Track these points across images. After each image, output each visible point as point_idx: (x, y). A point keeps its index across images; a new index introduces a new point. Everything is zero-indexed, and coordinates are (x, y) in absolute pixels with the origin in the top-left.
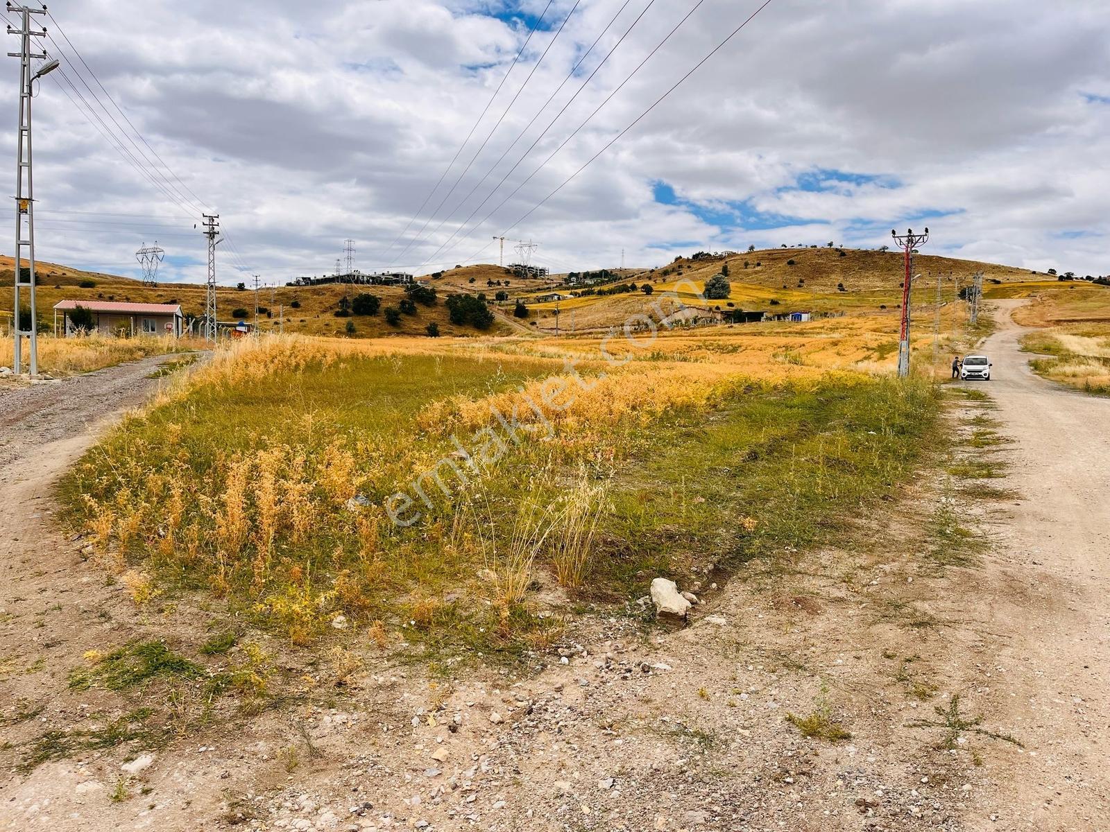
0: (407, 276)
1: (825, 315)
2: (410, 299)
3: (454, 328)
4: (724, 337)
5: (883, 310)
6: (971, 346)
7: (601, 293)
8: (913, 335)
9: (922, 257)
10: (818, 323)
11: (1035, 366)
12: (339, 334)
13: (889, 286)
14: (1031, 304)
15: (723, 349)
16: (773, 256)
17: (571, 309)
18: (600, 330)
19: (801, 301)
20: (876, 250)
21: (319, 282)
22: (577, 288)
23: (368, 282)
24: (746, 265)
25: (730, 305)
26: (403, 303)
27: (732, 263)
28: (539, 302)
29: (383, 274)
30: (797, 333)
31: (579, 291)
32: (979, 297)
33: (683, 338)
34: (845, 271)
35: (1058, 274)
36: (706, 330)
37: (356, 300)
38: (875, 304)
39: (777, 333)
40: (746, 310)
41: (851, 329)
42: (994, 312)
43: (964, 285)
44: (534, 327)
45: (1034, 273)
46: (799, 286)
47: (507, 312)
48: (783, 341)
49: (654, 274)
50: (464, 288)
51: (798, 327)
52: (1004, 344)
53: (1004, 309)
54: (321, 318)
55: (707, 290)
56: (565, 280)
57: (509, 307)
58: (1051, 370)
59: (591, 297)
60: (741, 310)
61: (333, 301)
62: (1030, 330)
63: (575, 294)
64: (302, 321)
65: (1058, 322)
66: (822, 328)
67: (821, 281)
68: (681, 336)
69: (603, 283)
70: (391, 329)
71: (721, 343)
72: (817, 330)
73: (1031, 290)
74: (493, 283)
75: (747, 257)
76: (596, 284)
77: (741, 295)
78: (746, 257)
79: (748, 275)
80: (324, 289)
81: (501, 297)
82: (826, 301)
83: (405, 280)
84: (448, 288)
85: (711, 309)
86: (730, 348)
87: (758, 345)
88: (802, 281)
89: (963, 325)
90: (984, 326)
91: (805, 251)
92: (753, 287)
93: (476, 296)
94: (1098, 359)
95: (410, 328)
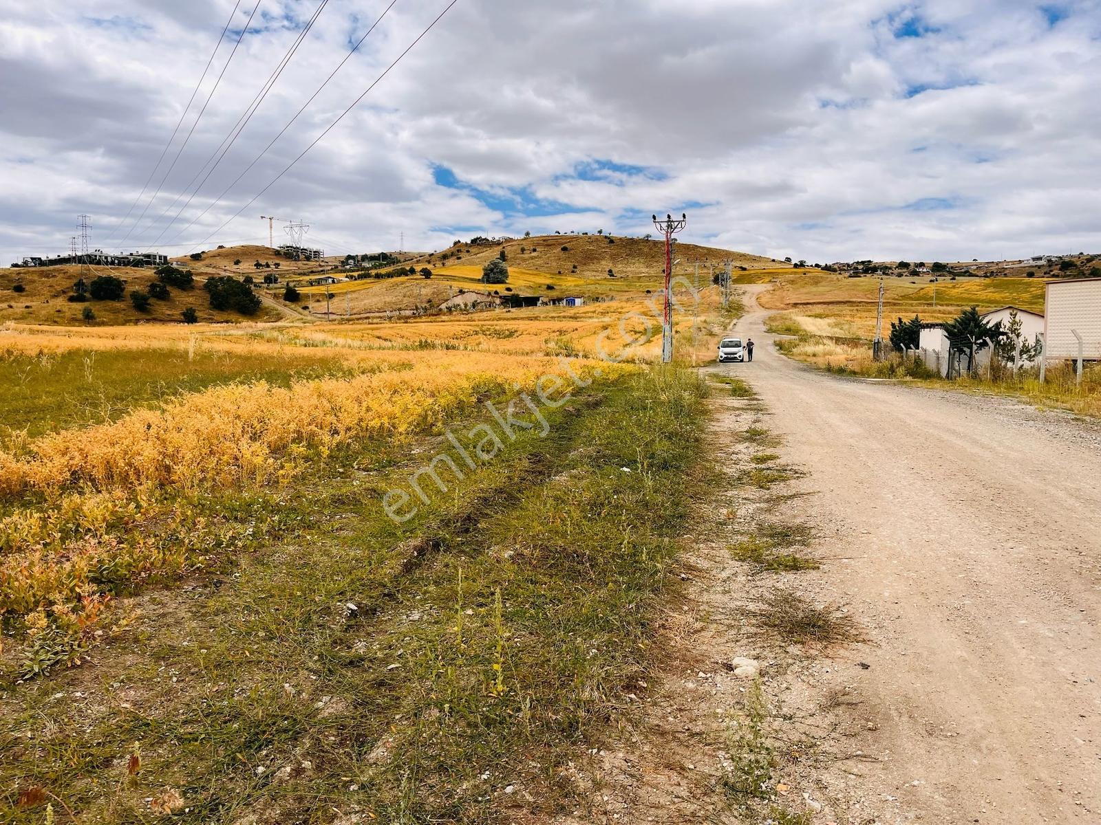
0: (160, 257)
1: (597, 299)
2: (161, 282)
3: (214, 313)
4: (501, 322)
5: (649, 295)
6: (725, 328)
7: (378, 276)
8: (675, 318)
9: (681, 245)
10: (591, 307)
11: (780, 346)
12: (73, 321)
13: (652, 271)
14: (772, 288)
15: (499, 334)
16: (548, 242)
17: (346, 293)
18: (377, 314)
19: (575, 286)
20: (640, 237)
21: (52, 262)
22: (353, 271)
23: (112, 263)
24: (523, 250)
25: (508, 289)
26: (153, 286)
27: (509, 248)
28: (312, 285)
29: (131, 254)
30: (571, 317)
31: (356, 274)
32: (730, 282)
33: (461, 323)
34: (614, 258)
35: (793, 262)
36: (485, 315)
37: (94, 283)
38: (641, 289)
39: (552, 317)
40: (523, 295)
41: (620, 313)
42: (743, 296)
43: (717, 272)
44: (306, 312)
45: (774, 260)
46: (573, 272)
47: (276, 296)
48: (557, 325)
49: (433, 257)
50: (227, 269)
51: (572, 312)
52: (752, 326)
53: (750, 293)
54: (51, 303)
55: (485, 274)
56: (342, 262)
57: (278, 291)
58: (794, 350)
59: (368, 280)
60: (518, 295)
61: (67, 284)
62: (772, 313)
63: (352, 277)
64: (27, 307)
65: (795, 305)
66: (594, 312)
67: (592, 267)
68: (459, 321)
69: (381, 266)
70: (137, 314)
71: (497, 328)
72: (590, 315)
73: (772, 276)
74: (261, 265)
75: (524, 242)
76: (375, 267)
77: (519, 281)
78: (522, 242)
79: (524, 260)
80: (54, 270)
81: (269, 279)
82: (597, 286)
83: (158, 261)
84: (210, 270)
85: (490, 294)
86: (507, 333)
87: (533, 330)
88: (575, 267)
89: (718, 308)
90: (735, 309)
91: (577, 238)
92: (530, 272)
93: (241, 279)
94: (831, 338)
95: (163, 314)
